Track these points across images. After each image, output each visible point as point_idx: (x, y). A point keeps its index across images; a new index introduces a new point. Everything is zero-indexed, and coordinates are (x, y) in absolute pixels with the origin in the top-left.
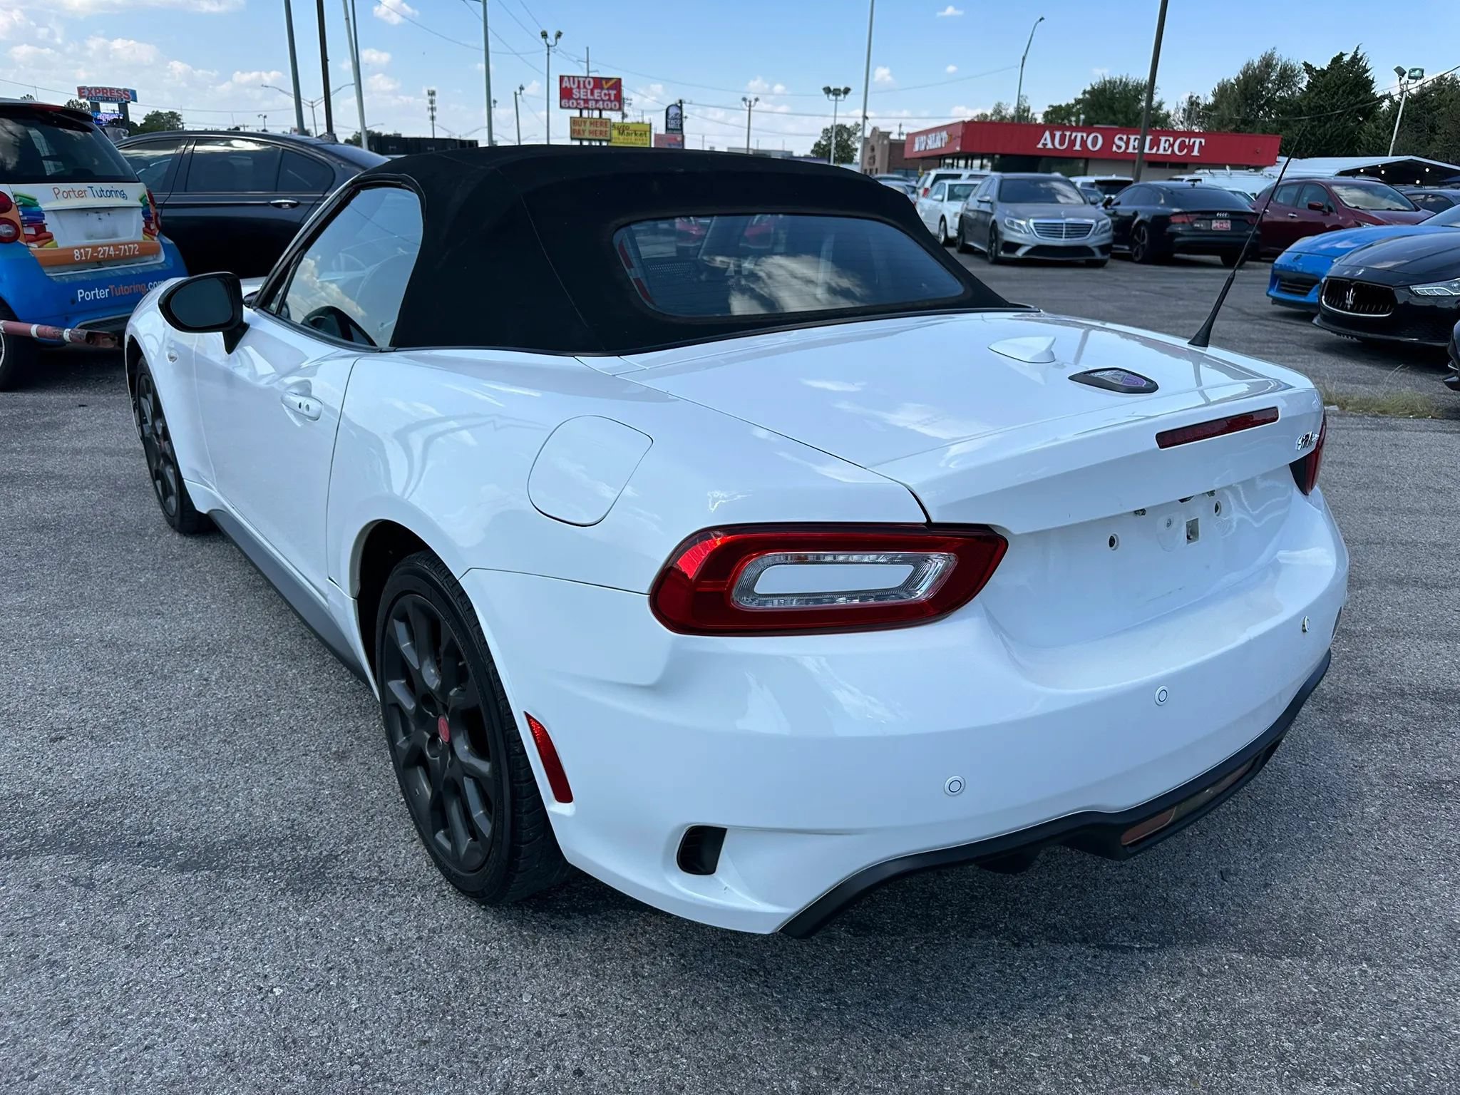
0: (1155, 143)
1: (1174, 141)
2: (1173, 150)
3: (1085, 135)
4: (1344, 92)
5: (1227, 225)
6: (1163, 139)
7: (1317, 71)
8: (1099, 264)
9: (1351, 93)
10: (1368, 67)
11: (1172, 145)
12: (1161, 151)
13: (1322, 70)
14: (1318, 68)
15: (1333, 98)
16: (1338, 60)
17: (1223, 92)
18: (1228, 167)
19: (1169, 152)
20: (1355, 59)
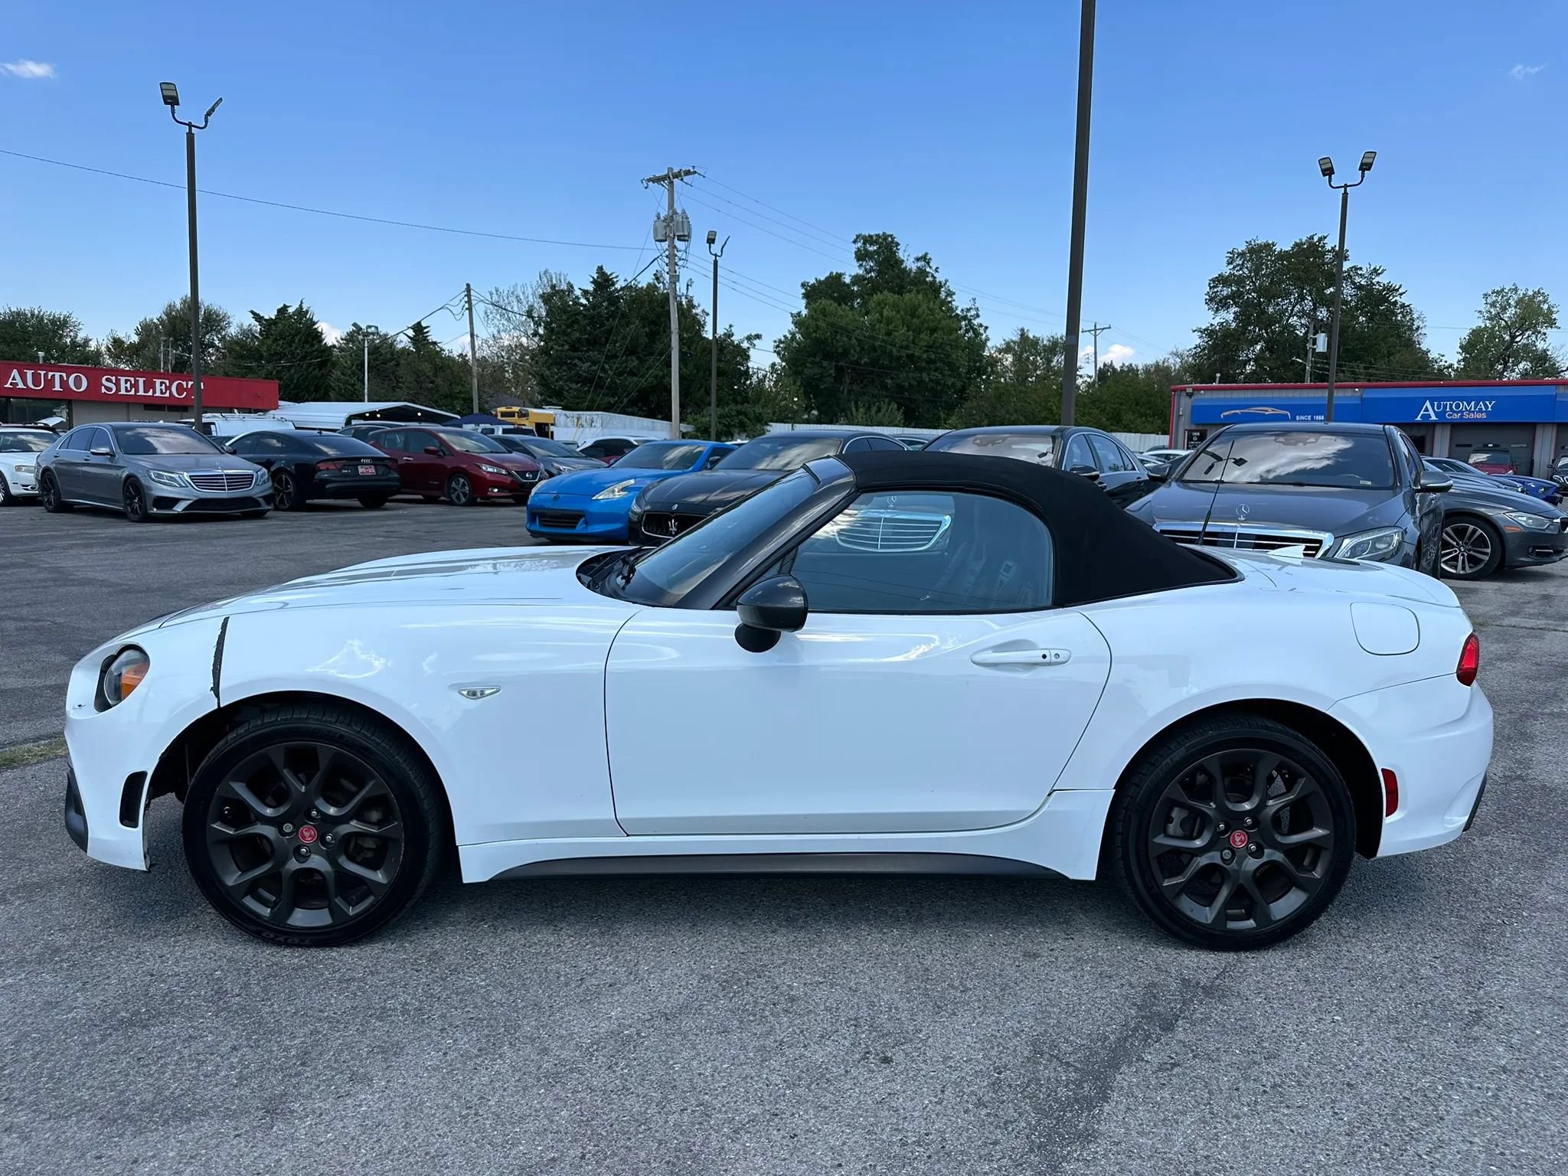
0: (149, 386)
1: (171, 384)
2: (171, 393)
3: (64, 375)
4: (300, 340)
5: (372, 470)
6: (158, 382)
7: (266, 320)
8: (259, 515)
9: (306, 342)
10: (315, 319)
11: (168, 388)
12: (158, 394)
13: (271, 319)
14: (267, 317)
15: (291, 346)
16: (283, 311)
17: (147, 330)
18: (236, 411)
19: (167, 395)
20: (301, 312)
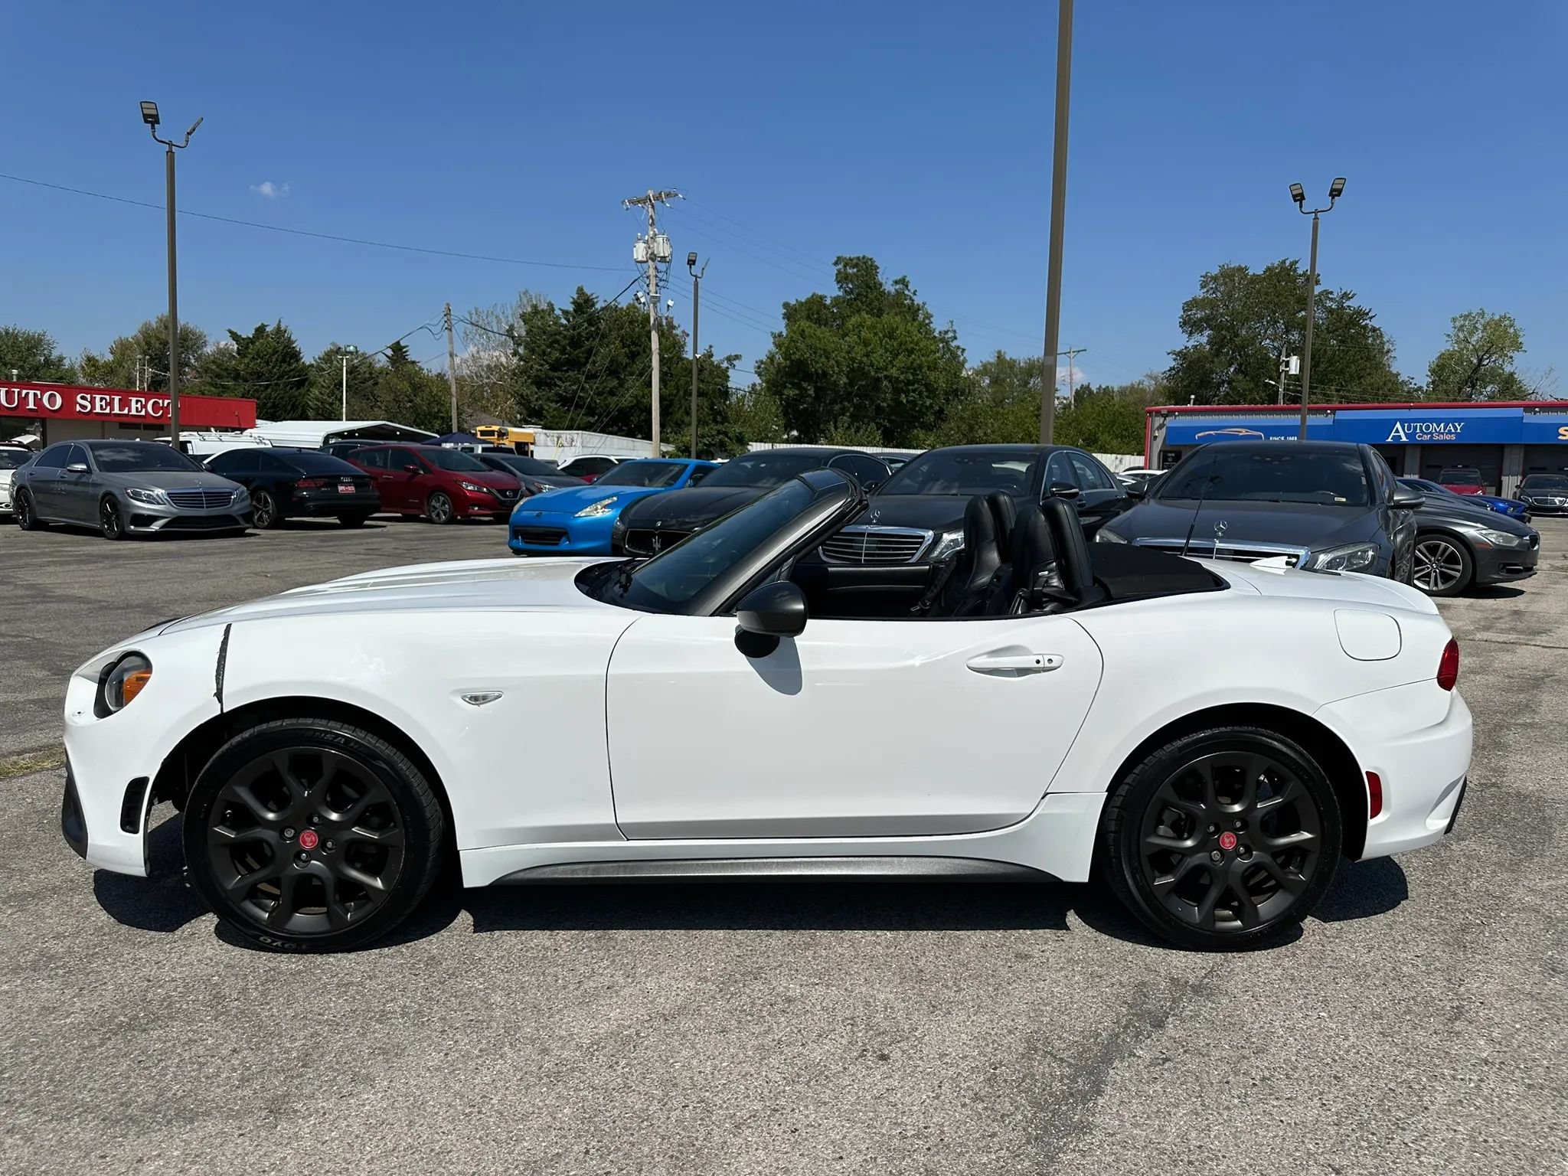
0: (124, 403)
1: (147, 402)
2: (146, 411)
3: (38, 393)
4: (277, 360)
5: (351, 489)
6: (134, 400)
7: (243, 339)
11: (144, 406)
12: (134, 412)
13: (249, 338)
14: (244, 336)
16: (260, 330)
17: (123, 349)
18: (212, 429)
20: (279, 332)
